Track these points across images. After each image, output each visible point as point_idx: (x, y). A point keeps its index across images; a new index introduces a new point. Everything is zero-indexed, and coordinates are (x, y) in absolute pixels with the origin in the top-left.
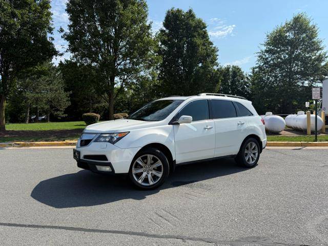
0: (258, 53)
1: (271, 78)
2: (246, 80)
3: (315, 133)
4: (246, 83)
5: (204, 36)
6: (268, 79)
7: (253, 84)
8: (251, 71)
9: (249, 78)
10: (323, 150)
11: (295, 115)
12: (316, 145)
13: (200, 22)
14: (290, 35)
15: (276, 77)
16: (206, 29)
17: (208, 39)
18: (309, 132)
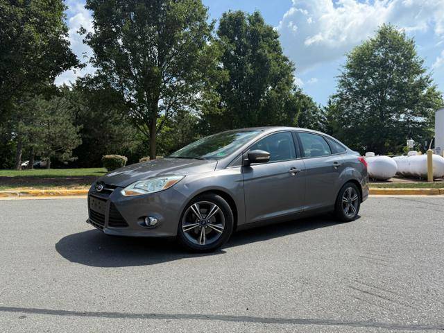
0: (339, 76)
4: (320, 117)
7: (329, 118)
9: (324, 111)
13: (270, 29)
16: (278, 39)
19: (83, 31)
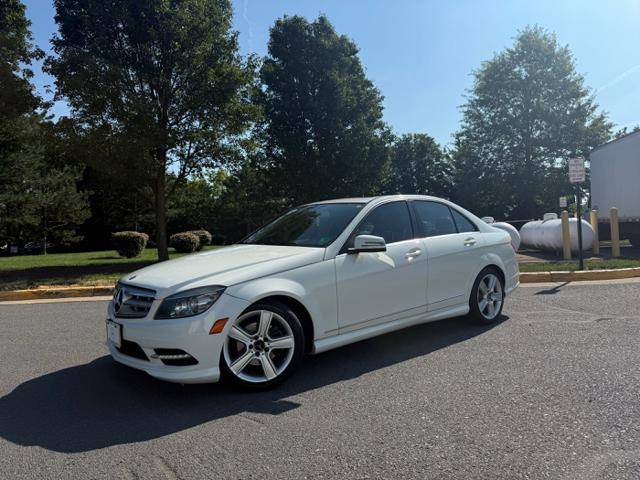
1: (491, 155)
2: (445, 160)
3: (580, 255)
4: (444, 167)
5: (355, 68)
6: (486, 155)
8: (454, 140)
9: (451, 156)
10: (595, 286)
11: (539, 222)
12: (581, 278)
14: (522, 71)
15: (500, 150)
16: (357, 55)
17: (364, 75)
18: (568, 254)
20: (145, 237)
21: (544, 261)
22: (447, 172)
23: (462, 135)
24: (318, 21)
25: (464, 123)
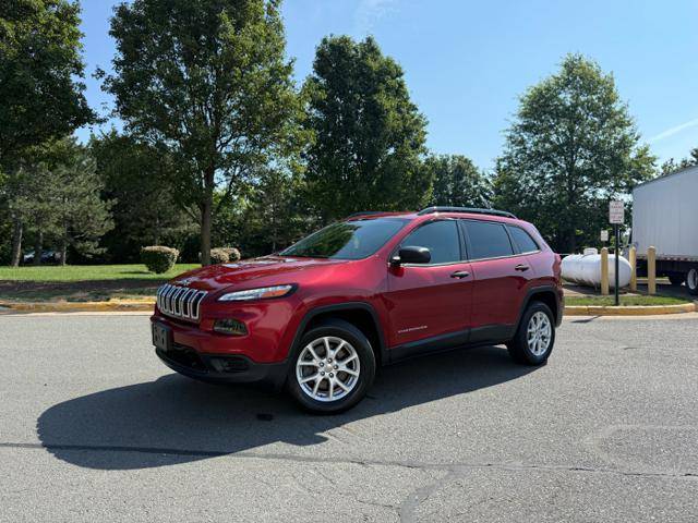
0: (508, 130)
1: (532, 182)
2: (483, 184)
3: (615, 290)
4: (483, 191)
5: (399, 91)
6: (527, 182)
7: (498, 192)
8: (494, 165)
9: (490, 180)
10: (628, 321)
11: (580, 255)
12: (616, 313)
13: (389, 63)
14: (566, 97)
15: (542, 178)
16: (402, 77)
17: (408, 98)
18: (605, 289)
19: (101, 73)
20: (176, 252)
21: (582, 295)
22: (486, 197)
23: (503, 160)
24: (365, 42)
25: (506, 149)
